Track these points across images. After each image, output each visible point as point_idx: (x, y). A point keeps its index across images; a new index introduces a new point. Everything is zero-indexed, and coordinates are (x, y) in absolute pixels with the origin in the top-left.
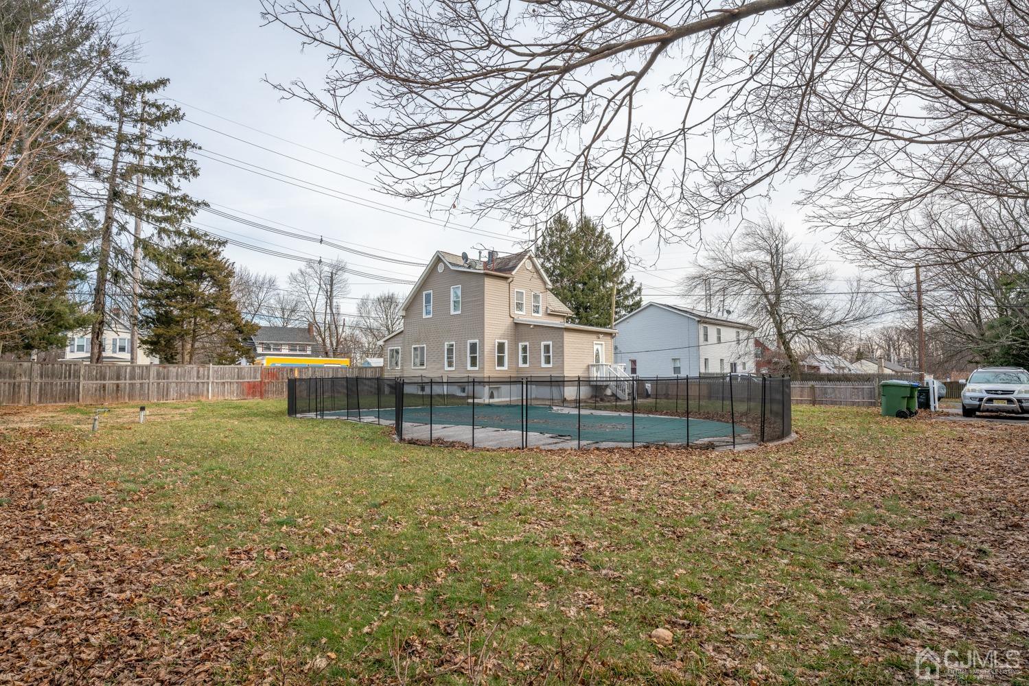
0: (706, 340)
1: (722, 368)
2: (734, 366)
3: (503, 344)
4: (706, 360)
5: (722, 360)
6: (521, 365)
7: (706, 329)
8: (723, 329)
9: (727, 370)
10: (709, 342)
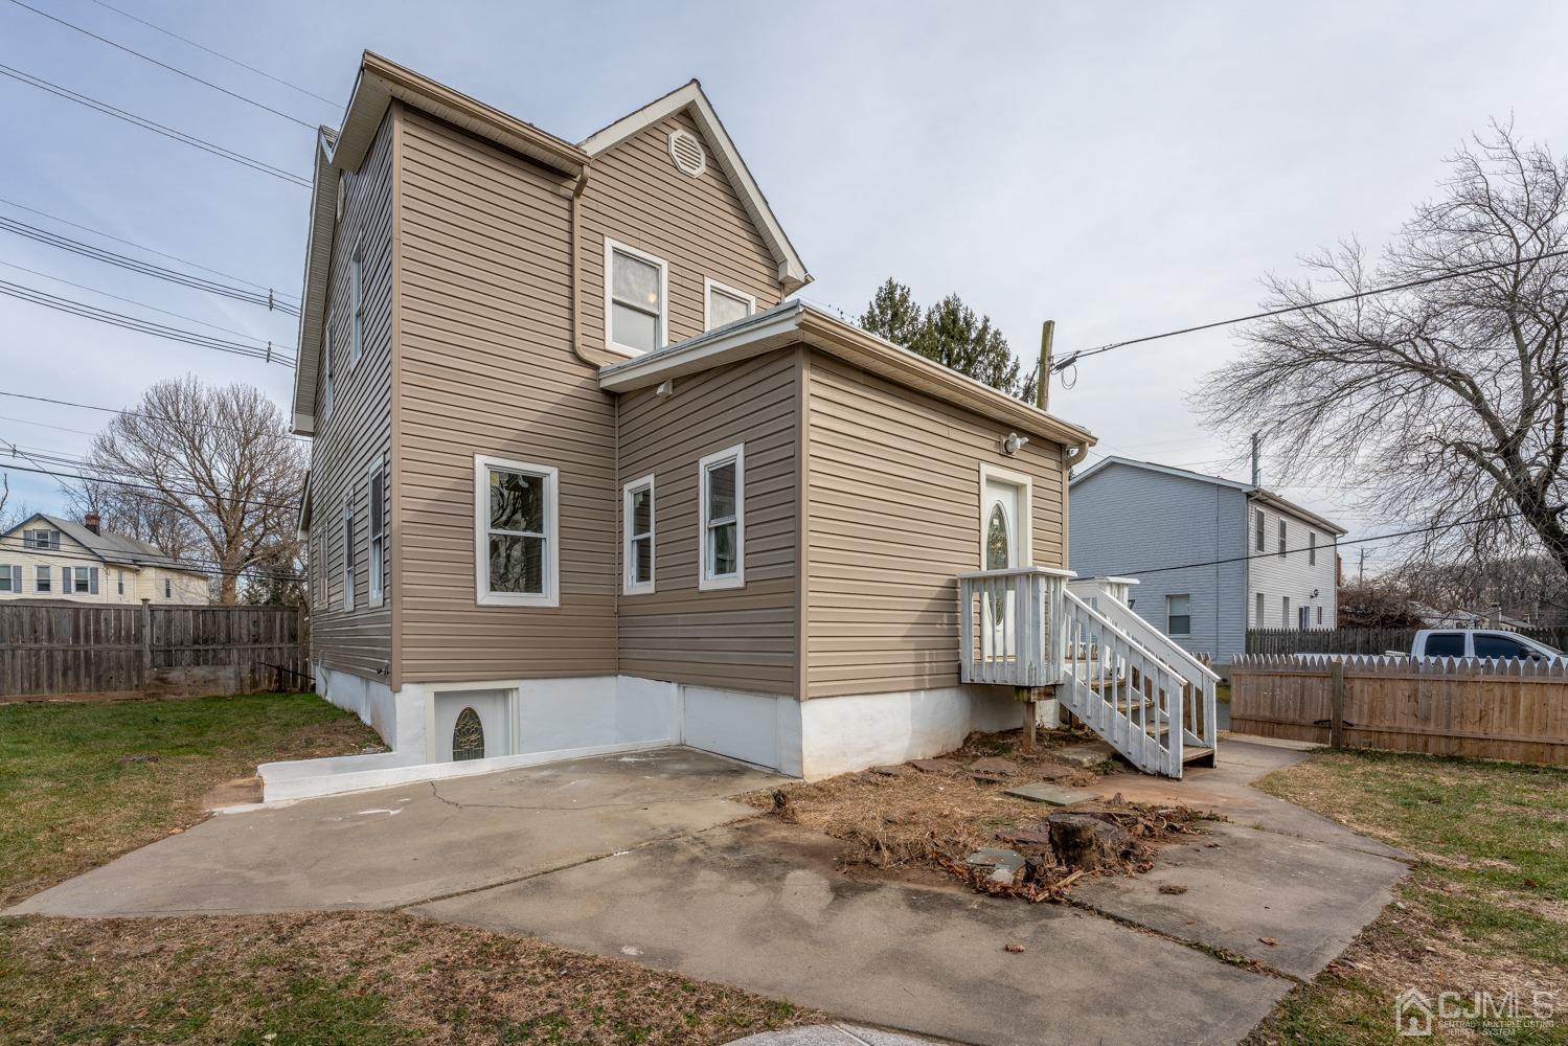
0: (1260, 546)
1: (1286, 619)
2: (1303, 613)
3: (535, 483)
4: (1260, 596)
5: (1286, 599)
6: (632, 586)
7: (1261, 516)
8: (1290, 524)
9: (1294, 625)
10: (1267, 550)
